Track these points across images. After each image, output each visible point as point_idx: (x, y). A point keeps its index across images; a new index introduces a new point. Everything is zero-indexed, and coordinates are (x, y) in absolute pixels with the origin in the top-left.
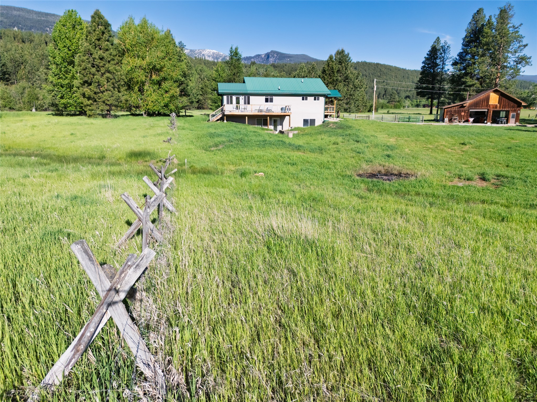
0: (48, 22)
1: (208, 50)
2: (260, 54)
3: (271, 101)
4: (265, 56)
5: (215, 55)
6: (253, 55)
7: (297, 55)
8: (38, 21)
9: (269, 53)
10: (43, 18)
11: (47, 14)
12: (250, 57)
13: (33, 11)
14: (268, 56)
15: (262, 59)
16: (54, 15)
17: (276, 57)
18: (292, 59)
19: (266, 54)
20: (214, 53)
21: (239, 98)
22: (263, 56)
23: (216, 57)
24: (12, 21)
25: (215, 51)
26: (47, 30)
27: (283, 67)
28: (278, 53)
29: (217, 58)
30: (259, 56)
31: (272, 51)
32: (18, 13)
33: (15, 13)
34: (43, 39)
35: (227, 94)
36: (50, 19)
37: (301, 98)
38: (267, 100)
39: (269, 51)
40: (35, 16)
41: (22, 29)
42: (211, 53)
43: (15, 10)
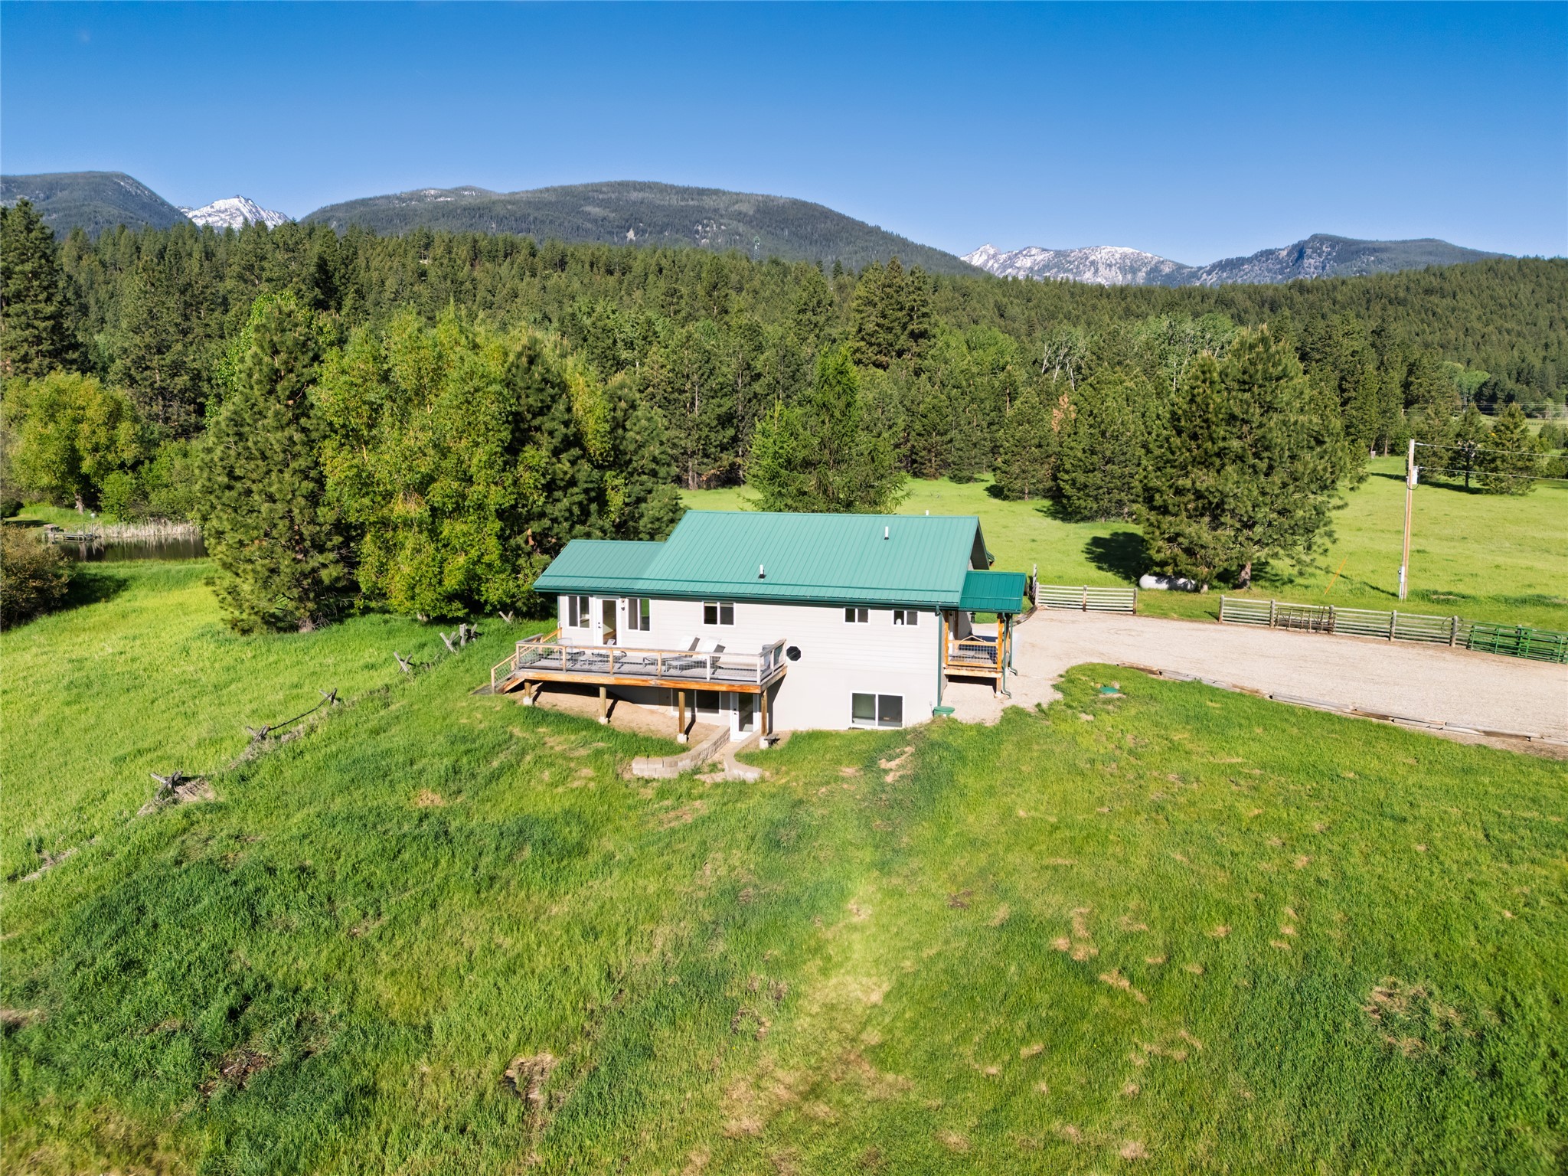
0: (700, 210)
1: (1109, 249)
2: (1272, 247)
3: (728, 618)
4: (1288, 254)
5: (1128, 262)
6: (1248, 254)
7: (1404, 242)
8: (681, 210)
9: (1305, 242)
10: (691, 203)
11: (702, 192)
12: (1238, 259)
13: (672, 187)
14: (1299, 252)
15: (1281, 262)
16: (716, 192)
17: (1329, 254)
18: (1384, 256)
19: (1294, 247)
20: (1124, 256)
21: (613, 604)
22: (1285, 253)
23: (1131, 267)
24: (626, 216)
25: (1128, 250)
26: (697, 232)
27: (1335, 288)
28: (1334, 241)
29: (1134, 271)
30: (1268, 254)
31: (1314, 237)
32: (641, 195)
33: (635, 196)
34: (653, 261)
35: (571, 592)
36: (708, 202)
37: (843, 611)
38: (710, 617)
39: (1306, 237)
40: (674, 201)
41: (644, 231)
42: (1117, 256)
43: (635, 189)
